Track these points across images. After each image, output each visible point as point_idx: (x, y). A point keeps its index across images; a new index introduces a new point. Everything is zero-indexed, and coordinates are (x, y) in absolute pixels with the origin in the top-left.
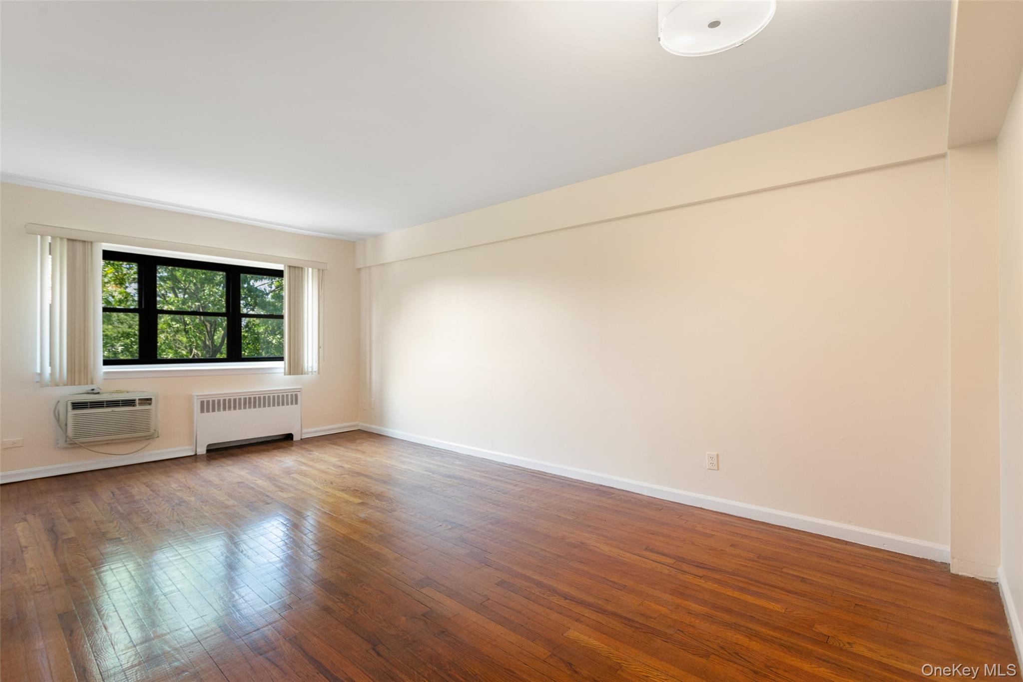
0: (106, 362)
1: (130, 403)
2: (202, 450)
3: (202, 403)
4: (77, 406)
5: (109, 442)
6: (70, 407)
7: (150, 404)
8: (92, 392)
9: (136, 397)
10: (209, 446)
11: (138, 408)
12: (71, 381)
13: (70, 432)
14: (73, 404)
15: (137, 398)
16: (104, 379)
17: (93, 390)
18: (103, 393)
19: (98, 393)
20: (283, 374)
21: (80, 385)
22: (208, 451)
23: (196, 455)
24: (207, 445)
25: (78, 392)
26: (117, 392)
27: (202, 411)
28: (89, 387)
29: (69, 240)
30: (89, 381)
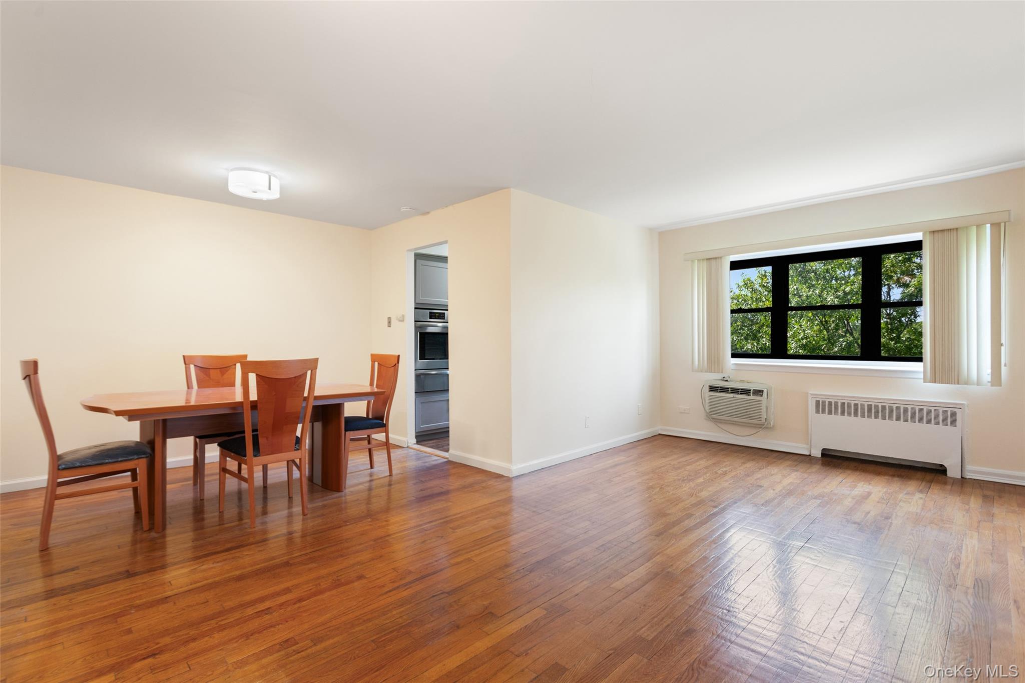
0: (734, 355)
1: (746, 392)
2: (817, 453)
3: (817, 402)
4: (713, 389)
5: (734, 423)
6: (707, 389)
7: (761, 396)
8: (724, 379)
9: (752, 387)
10: (824, 450)
11: (752, 397)
12: (709, 370)
13: (707, 409)
14: (710, 387)
15: (752, 389)
16: (732, 370)
17: (724, 378)
18: (730, 381)
19: (727, 381)
20: (922, 381)
21: (715, 372)
22: (823, 455)
23: (810, 455)
24: (822, 449)
25: (714, 378)
26: (742, 381)
27: (817, 411)
28: (720, 376)
29: (707, 259)
30: (720, 371)
